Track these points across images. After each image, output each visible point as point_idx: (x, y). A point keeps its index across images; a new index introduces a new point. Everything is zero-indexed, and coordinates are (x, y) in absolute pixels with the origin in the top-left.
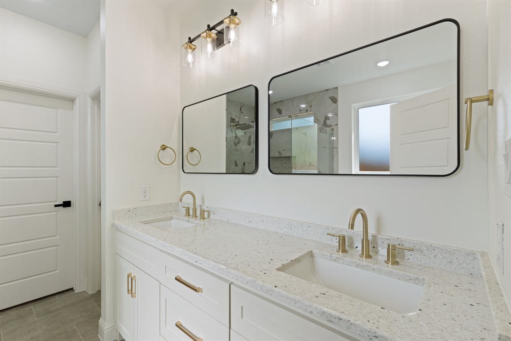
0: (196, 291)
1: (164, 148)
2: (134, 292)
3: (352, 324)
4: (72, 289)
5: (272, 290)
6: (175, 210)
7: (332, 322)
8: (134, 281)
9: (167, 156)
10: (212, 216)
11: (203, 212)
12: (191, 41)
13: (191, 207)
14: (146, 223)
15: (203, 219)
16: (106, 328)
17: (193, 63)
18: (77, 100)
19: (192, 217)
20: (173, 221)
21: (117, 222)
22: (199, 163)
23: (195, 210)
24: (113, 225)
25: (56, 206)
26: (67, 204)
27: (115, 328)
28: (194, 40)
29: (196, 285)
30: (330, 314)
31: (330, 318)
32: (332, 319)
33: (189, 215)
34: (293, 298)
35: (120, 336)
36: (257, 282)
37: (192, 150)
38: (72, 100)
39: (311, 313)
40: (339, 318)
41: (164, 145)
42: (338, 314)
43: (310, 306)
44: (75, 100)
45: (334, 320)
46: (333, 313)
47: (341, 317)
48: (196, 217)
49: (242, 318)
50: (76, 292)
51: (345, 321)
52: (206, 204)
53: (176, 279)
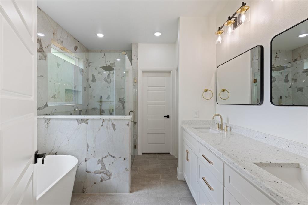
0: (210, 163)
1: (206, 90)
2: (188, 159)
3: (284, 200)
4: (169, 153)
5: (242, 169)
6: (213, 125)
7: (272, 195)
8: (188, 154)
9: (208, 95)
10: (232, 131)
11: (226, 127)
12: (220, 29)
13: (220, 124)
14: (196, 128)
15: (226, 131)
16: (179, 172)
17: (222, 41)
18: (172, 72)
19: (224, 131)
20: (210, 130)
21: (183, 126)
22: (228, 98)
23: (222, 125)
24: (182, 127)
25: (165, 117)
26: (168, 117)
27: (182, 175)
28: (221, 28)
29: (211, 161)
30: (271, 191)
31: (271, 193)
32: (272, 194)
33: (219, 128)
34: (252, 176)
35: (185, 179)
36: (235, 164)
37: (224, 91)
38: (170, 72)
39: (261, 187)
40: (276, 194)
41: (206, 89)
42: (276, 192)
43: (261, 183)
44: (171, 72)
45: (273, 195)
46: (274, 191)
47: (278, 194)
48: (222, 129)
49: (229, 182)
50: (171, 155)
51: (280, 197)
52: (229, 123)
53: (203, 156)
